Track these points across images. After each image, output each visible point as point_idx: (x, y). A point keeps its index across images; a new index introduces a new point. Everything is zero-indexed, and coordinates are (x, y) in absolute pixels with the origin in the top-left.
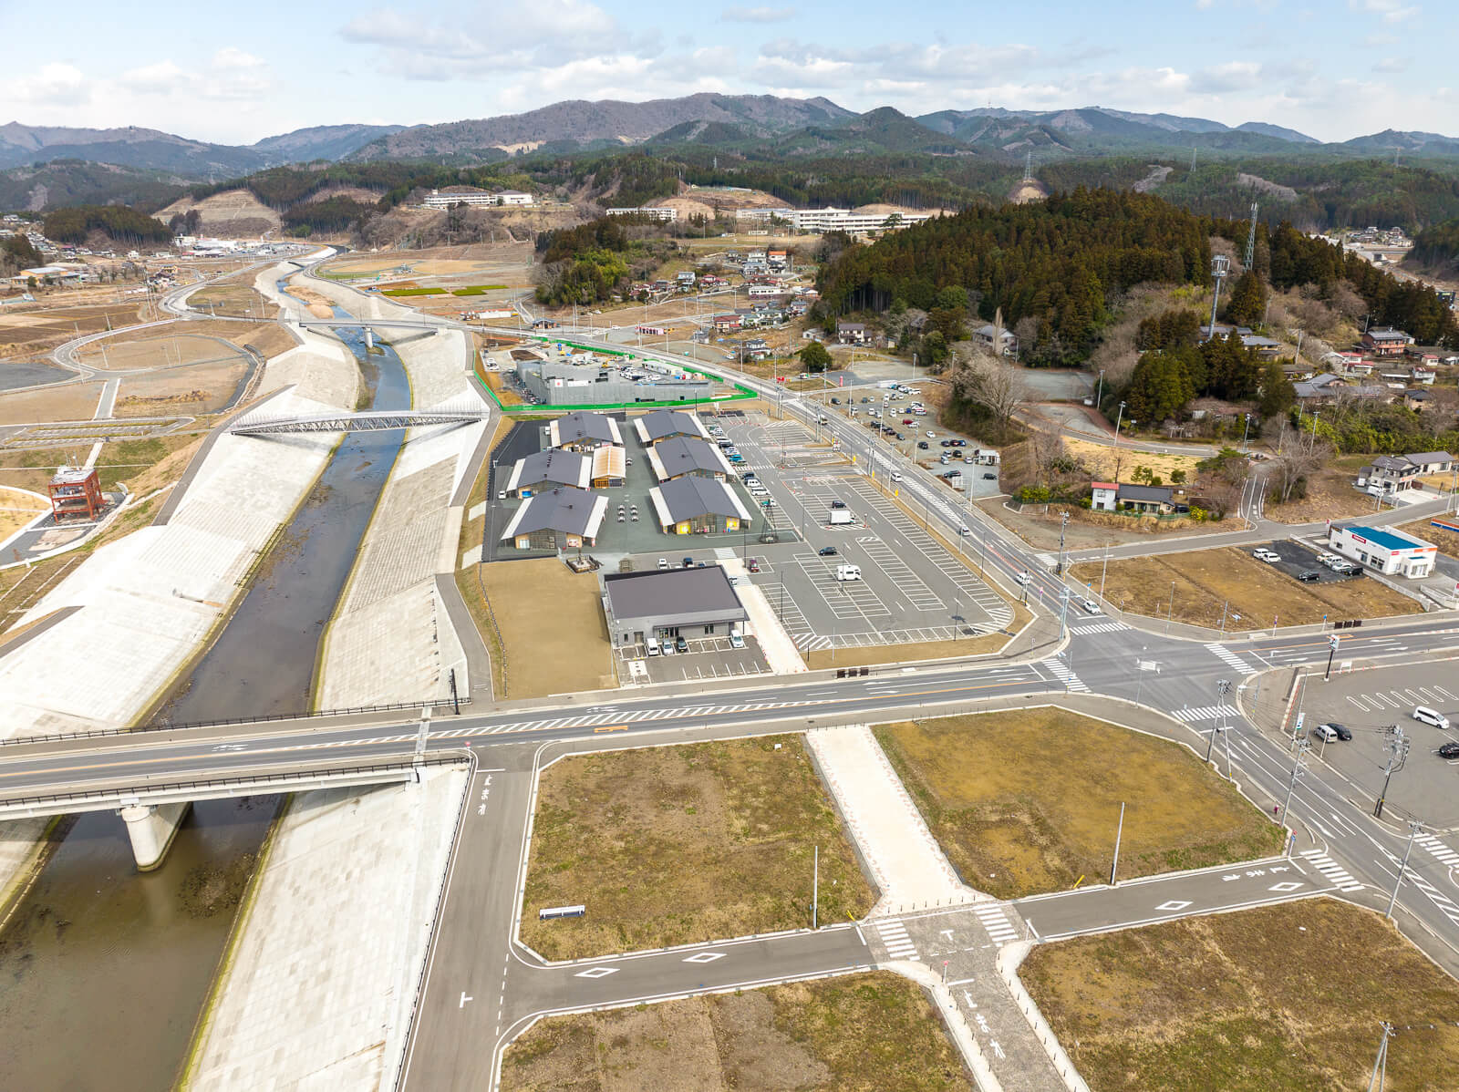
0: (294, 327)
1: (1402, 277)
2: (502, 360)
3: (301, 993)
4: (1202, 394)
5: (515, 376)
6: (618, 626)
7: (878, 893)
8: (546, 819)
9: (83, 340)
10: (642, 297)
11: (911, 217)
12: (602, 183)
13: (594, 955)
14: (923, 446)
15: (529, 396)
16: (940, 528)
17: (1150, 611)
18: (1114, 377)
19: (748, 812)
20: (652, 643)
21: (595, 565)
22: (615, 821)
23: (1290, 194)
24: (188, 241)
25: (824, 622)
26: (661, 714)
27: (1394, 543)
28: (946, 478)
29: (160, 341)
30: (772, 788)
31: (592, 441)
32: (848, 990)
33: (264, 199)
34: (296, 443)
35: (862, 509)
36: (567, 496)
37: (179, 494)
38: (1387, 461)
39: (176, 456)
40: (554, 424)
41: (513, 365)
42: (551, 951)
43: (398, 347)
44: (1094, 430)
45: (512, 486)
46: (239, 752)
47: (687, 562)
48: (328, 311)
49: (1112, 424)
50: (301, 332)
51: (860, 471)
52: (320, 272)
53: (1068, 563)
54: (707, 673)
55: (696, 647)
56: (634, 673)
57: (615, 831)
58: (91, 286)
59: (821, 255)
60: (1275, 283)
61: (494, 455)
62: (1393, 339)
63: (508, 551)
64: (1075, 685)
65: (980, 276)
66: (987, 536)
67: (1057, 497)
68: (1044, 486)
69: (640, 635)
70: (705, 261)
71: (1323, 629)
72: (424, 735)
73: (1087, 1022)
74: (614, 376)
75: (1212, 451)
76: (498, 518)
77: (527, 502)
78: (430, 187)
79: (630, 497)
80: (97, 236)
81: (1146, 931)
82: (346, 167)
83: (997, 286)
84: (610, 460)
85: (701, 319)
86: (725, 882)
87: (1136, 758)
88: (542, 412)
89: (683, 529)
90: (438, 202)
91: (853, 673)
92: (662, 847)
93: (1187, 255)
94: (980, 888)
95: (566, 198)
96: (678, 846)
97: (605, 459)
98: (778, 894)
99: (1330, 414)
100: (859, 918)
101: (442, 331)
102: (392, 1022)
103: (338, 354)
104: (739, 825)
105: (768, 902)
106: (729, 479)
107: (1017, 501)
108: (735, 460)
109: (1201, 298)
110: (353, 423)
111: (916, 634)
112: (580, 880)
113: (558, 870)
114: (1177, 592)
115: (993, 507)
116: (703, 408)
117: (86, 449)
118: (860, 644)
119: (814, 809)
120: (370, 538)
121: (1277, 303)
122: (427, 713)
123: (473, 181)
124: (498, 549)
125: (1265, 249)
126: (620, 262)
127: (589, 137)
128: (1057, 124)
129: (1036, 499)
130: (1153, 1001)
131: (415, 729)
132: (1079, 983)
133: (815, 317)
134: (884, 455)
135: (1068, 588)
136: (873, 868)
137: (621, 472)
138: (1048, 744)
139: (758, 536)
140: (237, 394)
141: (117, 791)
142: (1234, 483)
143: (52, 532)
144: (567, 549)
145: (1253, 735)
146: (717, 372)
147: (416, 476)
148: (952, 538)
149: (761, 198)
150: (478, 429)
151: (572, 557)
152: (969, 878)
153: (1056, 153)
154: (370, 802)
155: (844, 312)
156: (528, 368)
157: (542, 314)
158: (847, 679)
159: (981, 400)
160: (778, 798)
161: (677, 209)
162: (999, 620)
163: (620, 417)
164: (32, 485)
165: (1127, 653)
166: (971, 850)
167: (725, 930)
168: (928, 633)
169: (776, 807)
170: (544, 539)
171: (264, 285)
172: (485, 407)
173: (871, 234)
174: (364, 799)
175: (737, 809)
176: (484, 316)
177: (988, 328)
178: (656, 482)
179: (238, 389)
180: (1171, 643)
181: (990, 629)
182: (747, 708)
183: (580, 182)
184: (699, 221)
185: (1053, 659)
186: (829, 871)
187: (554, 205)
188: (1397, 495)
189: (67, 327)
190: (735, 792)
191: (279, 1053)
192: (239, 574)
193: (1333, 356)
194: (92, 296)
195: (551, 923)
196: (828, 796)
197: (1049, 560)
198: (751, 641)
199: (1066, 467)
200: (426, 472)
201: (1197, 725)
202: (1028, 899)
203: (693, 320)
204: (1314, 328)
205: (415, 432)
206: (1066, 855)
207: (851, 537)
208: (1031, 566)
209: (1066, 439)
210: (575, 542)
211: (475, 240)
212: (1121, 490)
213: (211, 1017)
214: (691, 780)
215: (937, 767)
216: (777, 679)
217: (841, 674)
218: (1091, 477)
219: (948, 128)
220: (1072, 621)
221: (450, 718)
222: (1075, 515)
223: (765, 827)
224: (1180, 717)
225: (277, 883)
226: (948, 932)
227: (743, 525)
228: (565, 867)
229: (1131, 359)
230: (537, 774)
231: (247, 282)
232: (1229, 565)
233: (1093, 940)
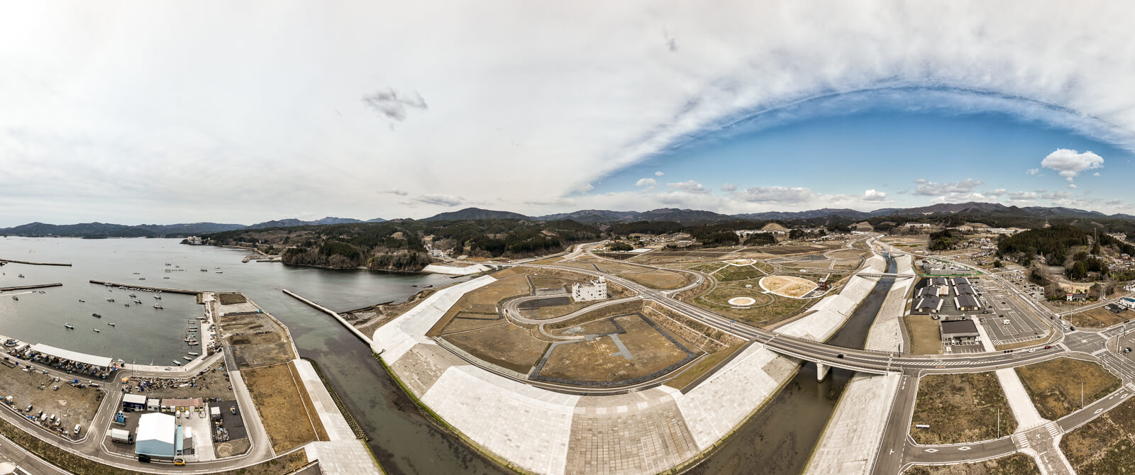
0: (873, 252)
1: (1126, 243)
2: (919, 263)
3: (848, 434)
4: (1089, 271)
5: (922, 267)
6: (944, 336)
7: (1017, 423)
8: (921, 394)
9: (830, 251)
10: (955, 249)
11: (1020, 231)
12: (946, 222)
13: (931, 444)
14: (1025, 287)
15: (925, 272)
16: (1031, 309)
17: (1083, 326)
18: (1069, 268)
19: (979, 397)
20: (953, 341)
21: (939, 318)
22: (940, 397)
23: (1102, 226)
24: (854, 232)
25: (1000, 336)
26: (954, 364)
28: (1031, 295)
29: (845, 253)
30: (986, 389)
31: (940, 284)
32: (1009, 461)
33: (871, 224)
34: (870, 279)
35: (1010, 304)
36: (933, 299)
37: (843, 288)
38: (1128, 282)
39: (844, 279)
40: (931, 279)
41: (922, 264)
42: (918, 440)
43: (896, 259)
44: (1066, 281)
45: (919, 295)
46: (847, 356)
47: (964, 318)
48: (881, 249)
49: (1070, 279)
50: (875, 254)
51: (1009, 294)
52: (880, 240)
53: (1063, 315)
54: (968, 351)
55: (965, 343)
56: (947, 350)
57: (940, 401)
58: (834, 240)
59: (999, 239)
60: (1101, 244)
61: (915, 287)
62: (1126, 256)
63: (916, 312)
64: (1067, 350)
65: (1037, 244)
66: (1042, 310)
67: (1059, 299)
68: (1055, 296)
69: (950, 339)
70: (971, 240)
71: (1122, 324)
72: (891, 362)
73: (1080, 458)
74: (946, 268)
75: (1093, 284)
76: (915, 303)
77: (923, 300)
78: (906, 222)
79: (949, 299)
80: (837, 230)
81: (1092, 422)
82: (889, 217)
83: (1041, 247)
84: (944, 290)
85: (969, 254)
86: (972, 421)
87: (1084, 368)
88: (928, 276)
89: (963, 309)
90: (908, 225)
91: (1008, 352)
92: (953, 407)
93: (1082, 239)
94: (1046, 418)
95: (938, 225)
96: (958, 407)
98: (987, 426)
99: (1116, 273)
100: (1012, 433)
101: (906, 255)
102: (871, 453)
103: (882, 259)
104: (976, 401)
105: (984, 429)
106: (975, 296)
107: (1049, 300)
108: (977, 291)
109: (1086, 249)
110: (883, 276)
111: (1025, 339)
112: (929, 416)
113: (922, 412)
114: (1089, 320)
115: (1043, 302)
116: (969, 277)
117: (827, 275)
118: (1010, 343)
119: (998, 396)
120: (883, 305)
121: (1102, 249)
122: (892, 355)
123: (916, 221)
124: (914, 312)
125: (1098, 237)
126: (950, 240)
127: (944, 211)
128: (1052, 210)
129: (1053, 299)
130: (1097, 445)
131: (889, 360)
132: (1077, 445)
133: (997, 254)
134: (1016, 289)
135: (1063, 322)
136: (1015, 415)
137: (947, 293)
138: (1062, 368)
139: (983, 312)
140: (858, 266)
141: (817, 358)
142: (1099, 291)
143: (817, 292)
144: (932, 313)
145: (1110, 355)
146: (973, 267)
147: (896, 291)
148: (1033, 311)
149: (984, 226)
150: (913, 279)
151: (933, 315)
152: (1043, 416)
153: (1053, 216)
154: (875, 379)
155: (1004, 253)
156: (926, 265)
157: (930, 253)
158: (1007, 354)
159: (1038, 274)
160: (988, 392)
161: (963, 228)
162: (1047, 333)
163: (948, 278)
164: (815, 281)
165: (1079, 338)
166: (1043, 405)
167: (971, 439)
168: (1028, 338)
169: (987, 395)
170: (926, 310)
171: (868, 242)
172: (914, 274)
173: (1011, 234)
174: (872, 378)
175: (975, 396)
176: (917, 252)
177: (1039, 257)
178: (956, 296)
180: (1089, 334)
181: (1044, 336)
182: (979, 363)
183: (941, 221)
184: (969, 231)
185: (1061, 343)
186: (1003, 417)
187: (935, 227)
188: (1132, 290)
189: (828, 249)
190: (975, 390)
191: (840, 450)
192: (852, 310)
193: (1115, 260)
194: (833, 242)
195: (919, 430)
196: (1002, 392)
197: (1058, 315)
198: (980, 342)
199: (1060, 290)
200: (898, 290)
201: (1098, 355)
202: (1060, 419)
203: (967, 254)
204: (1111, 254)
205: (897, 279)
206: (1069, 403)
208: (1053, 317)
209: (1060, 283)
210: (934, 311)
211: (916, 234)
212: (1074, 295)
213: (826, 430)
214: (962, 385)
215: (1032, 379)
216: (987, 354)
217: (1005, 352)
218: (1066, 293)
219: (1028, 210)
220: (1065, 331)
221: (898, 358)
222: (1063, 303)
223: (983, 402)
224: (1094, 354)
226: (1038, 435)
227: (979, 308)
228: (925, 411)
229: (1073, 263)
230: (919, 379)
231: (864, 241)
232: (1100, 312)
233: (1079, 429)
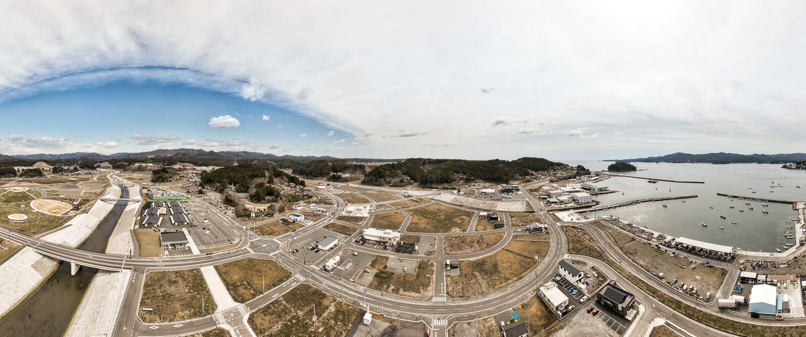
0: (112, 183)
1: (292, 175)
2: (145, 191)
3: (93, 315)
4: (267, 195)
5: (147, 194)
6: (163, 243)
7: (217, 306)
8: (146, 286)
9: (81, 183)
10: (170, 181)
11: (216, 168)
12: (164, 162)
13: (154, 322)
14: (221, 207)
15: (149, 198)
16: (225, 223)
17: (263, 235)
18: (252, 193)
19: (188, 287)
20: (170, 247)
21: (159, 230)
22: (160, 288)
23: (275, 164)
24: (98, 169)
25: (203, 243)
26: (171, 263)
27: (298, 216)
28: (225, 213)
29: (91, 184)
30: (193, 281)
31: (160, 206)
32: (211, 334)
33: (110, 163)
34: (109, 203)
35: (210, 220)
36: (155, 216)
37: (90, 209)
38: (295, 203)
39: (91, 202)
40: (153, 203)
41: (147, 192)
42: (144, 320)
43: (128, 188)
44: (250, 203)
45: (145, 214)
46: (91, 258)
47: (177, 230)
48: (117, 181)
49: (253, 202)
50: (113, 184)
51: (210, 213)
52: (117, 175)
53: (248, 228)
54: (180, 254)
55: (178, 249)
56: (166, 254)
57: (160, 290)
58: (84, 175)
59: (201, 174)
60: (275, 177)
61: (142, 208)
62: (292, 184)
63: (143, 226)
64: (252, 252)
65: (229, 177)
66: (234, 224)
67: (245, 216)
68: (243, 214)
69: (167, 246)
70: (181, 175)
71: (291, 233)
72: (124, 262)
73: (263, 330)
74: (165, 195)
75: (269, 205)
76: (142, 220)
77: (148, 217)
78: (136, 162)
79: (167, 217)
80: (86, 167)
81: (271, 303)
82: (123, 159)
83: (232, 179)
84: (163, 210)
85: (180, 185)
86: (183, 305)
87: (265, 265)
88: (151, 201)
89: (176, 224)
90: (137, 165)
91: (209, 254)
92: (170, 295)
93: (261, 173)
94: (238, 302)
95: (158, 165)
96: (173, 295)
97: (162, 210)
98: (195, 308)
99: (286, 197)
100: (213, 314)
101: (135, 186)
102: (109, 330)
103: (118, 188)
104: (187, 290)
105: (193, 310)
106: (185, 214)
107: (238, 217)
108: (186, 211)
109: (264, 180)
110: (119, 200)
111: (221, 245)
112: (152, 302)
113: (147, 299)
114: (267, 230)
115: (234, 218)
116: (180, 201)
117: (78, 199)
118: (211, 248)
119: (202, 286)
120: (119, 221)
121: (276, 180)
122: (125, 257)
123: (143, 162)
124: (142, 226)
125: (273, 172)
126: (167, 175)
127: (162, 155)
128: (239, 153)
129: (241, 216)
130: (275, 320)
131: (122, 261)
132: (260, 321)
133: (201, 185)
134: (214, 209)
135: (249, 232)
136: (215, 300)
137: (165, 213)
138: (248, 265)
139: (191, 226)
140: (101, 193)
141: (71, 259)
142: (274, 210)
143: (71, 211)
144: (154, 227)
145: (283, 255)
146: (183, 194)
147: (128, 211)
148: (227, 225)
149: (191, 165)
150: (140, 203)
151: (155, 229)
152: (236, 300)
153: (240, 158)
154: (112, 274)
155: (206, 184)
156: (150, 193)
157: (153, 184)
158: (208, 255)
159: (230, 198)
160: (195, 284)
161: (177, 167)
162: (237, 240)
163: (165, 202)
164: (70, 204)
165: (260, 244)
166: (235, 292)
167: (183, 318)
168: (224, 244)
169: (194, 286)
170: (150, 225)
171: (108, 176)
172: (142, 199)
173: (210, 171)
174: (111, 274)
175: (186, 286)
176: (143, 183)
177: (231, 186)
178: (172, 215)
179: (102, 193)
180: (267, 240)
181: (235, 243)
182: (188, 262)
183: (161, 162)
184: (180, 168)
185: (247, 247)
186: (206, 302)
187: (156, 166)
188: (297, 208)
189: (79, 180)
190: (186, 282)
191: (87, 327)
192: (97, 224)
193: (285, 188)
194: (84, 176)
195: (145, 312)
196: (205, 283)
197: (245, 227)
198: (189, 247)
199: (246, 210)
200: (130, 210)
201: (273, 255)
202: (248, 302)
203: (179, 185)
204: (282, 184)
205: (129, 203)
206: (254, 290)
207: (208, 225)
208: (241, 229)
209: (246, 205)
210: (156, 226)
211: (142, 171)
212: (256, 213)
213: (77, 312)
214: (176, 279)
215: (227, 274)
216: (194, 256)
217: (207, 254)
218: (250, 211)
219: (222, 154)
220: (250, 239)
221: (129, 260)
222: (248, 219)
223: (192, 291)
224: (271, 255)
225: (93, 287)
226: (232, 314)
227: (188, 223)
228: (149, 298)
229: (255, 190)
230: (145, 275)
231: (106, 176)
232: (275, 224)
233: (262, 309)
